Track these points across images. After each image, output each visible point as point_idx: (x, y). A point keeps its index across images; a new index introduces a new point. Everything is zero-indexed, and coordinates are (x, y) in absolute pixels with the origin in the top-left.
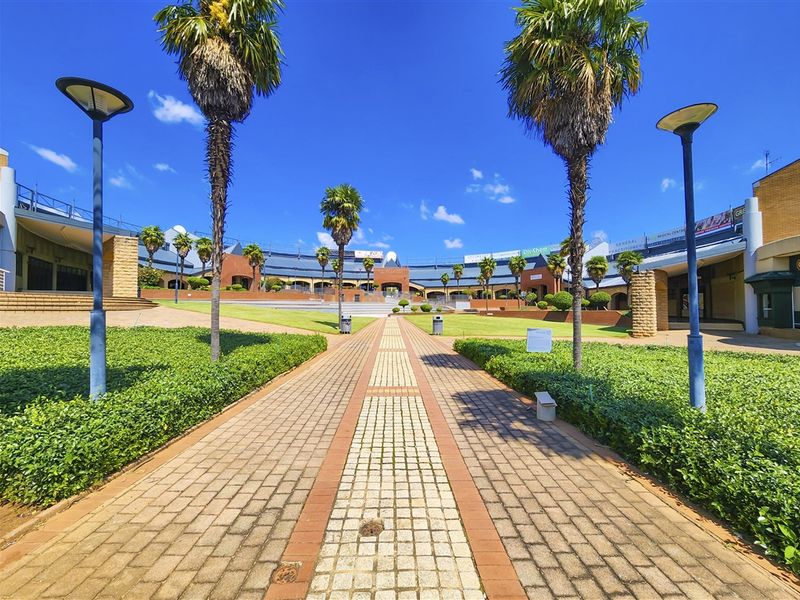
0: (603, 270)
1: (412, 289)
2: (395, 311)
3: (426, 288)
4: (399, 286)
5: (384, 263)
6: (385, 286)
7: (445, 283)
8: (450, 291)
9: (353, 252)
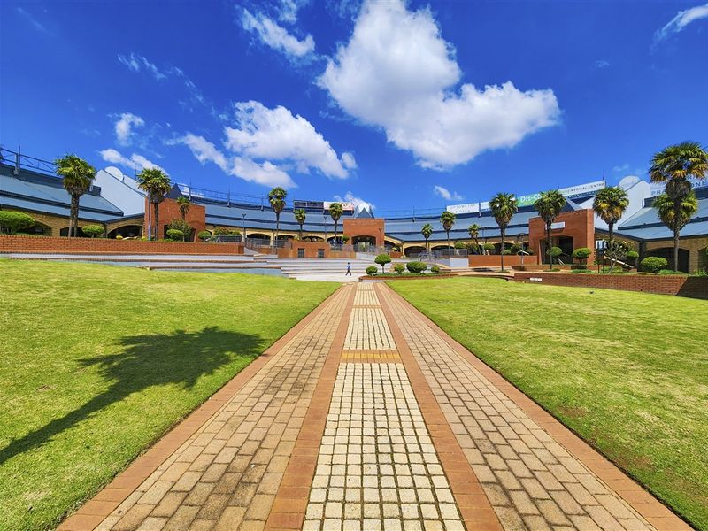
0: (688, 210)
1: (387, 243)
2: (371, 273)
3: (404, 242)
4: (372, 241)
5: (356, 215)
6: (356, 240)
7: (426, 236)
8: (432, 245)
9: (322, 204)
